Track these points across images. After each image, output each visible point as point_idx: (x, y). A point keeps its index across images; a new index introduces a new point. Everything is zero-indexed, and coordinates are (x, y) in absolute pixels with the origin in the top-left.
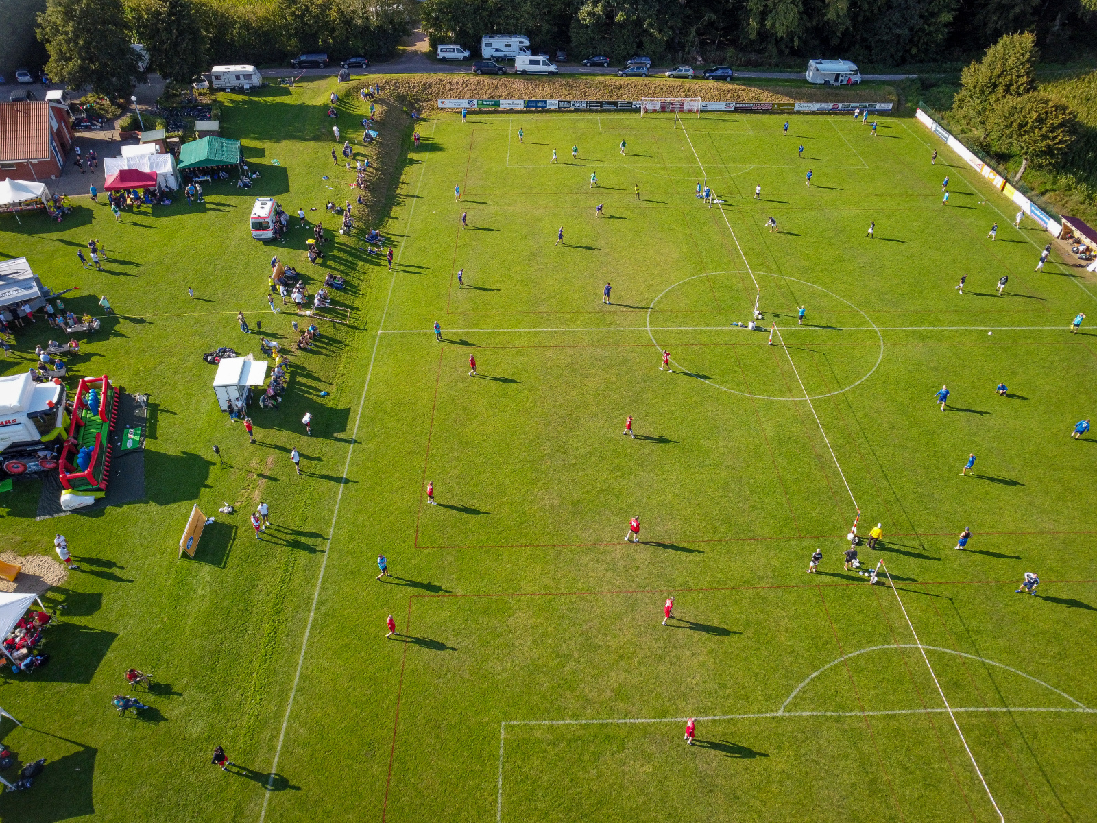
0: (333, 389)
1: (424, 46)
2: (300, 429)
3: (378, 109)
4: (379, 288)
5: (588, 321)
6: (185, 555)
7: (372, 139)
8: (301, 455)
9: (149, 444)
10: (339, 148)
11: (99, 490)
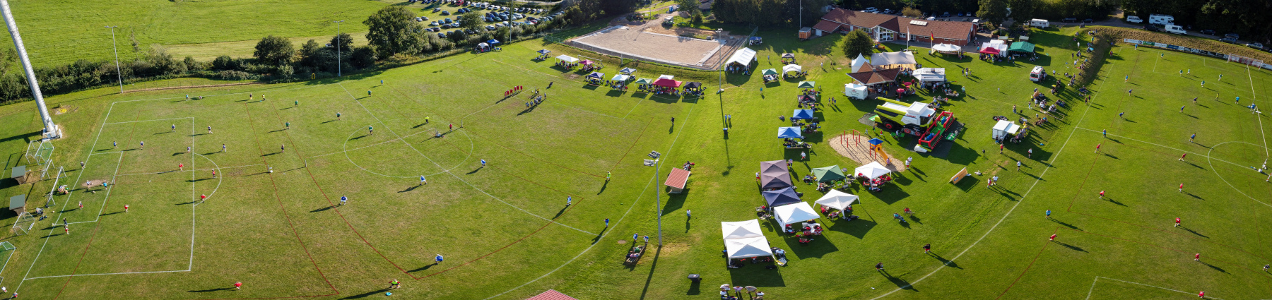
0: (1047, 144)
1: (1121, 16)
2: (1026, 154)
3: (1095, 39)
4: (1081, 110)
6: (952, 182)
7: (1091, 51)
8: (1022, 164)
9: (957, 141)
10: (1075, 53)
11: (930, 149)
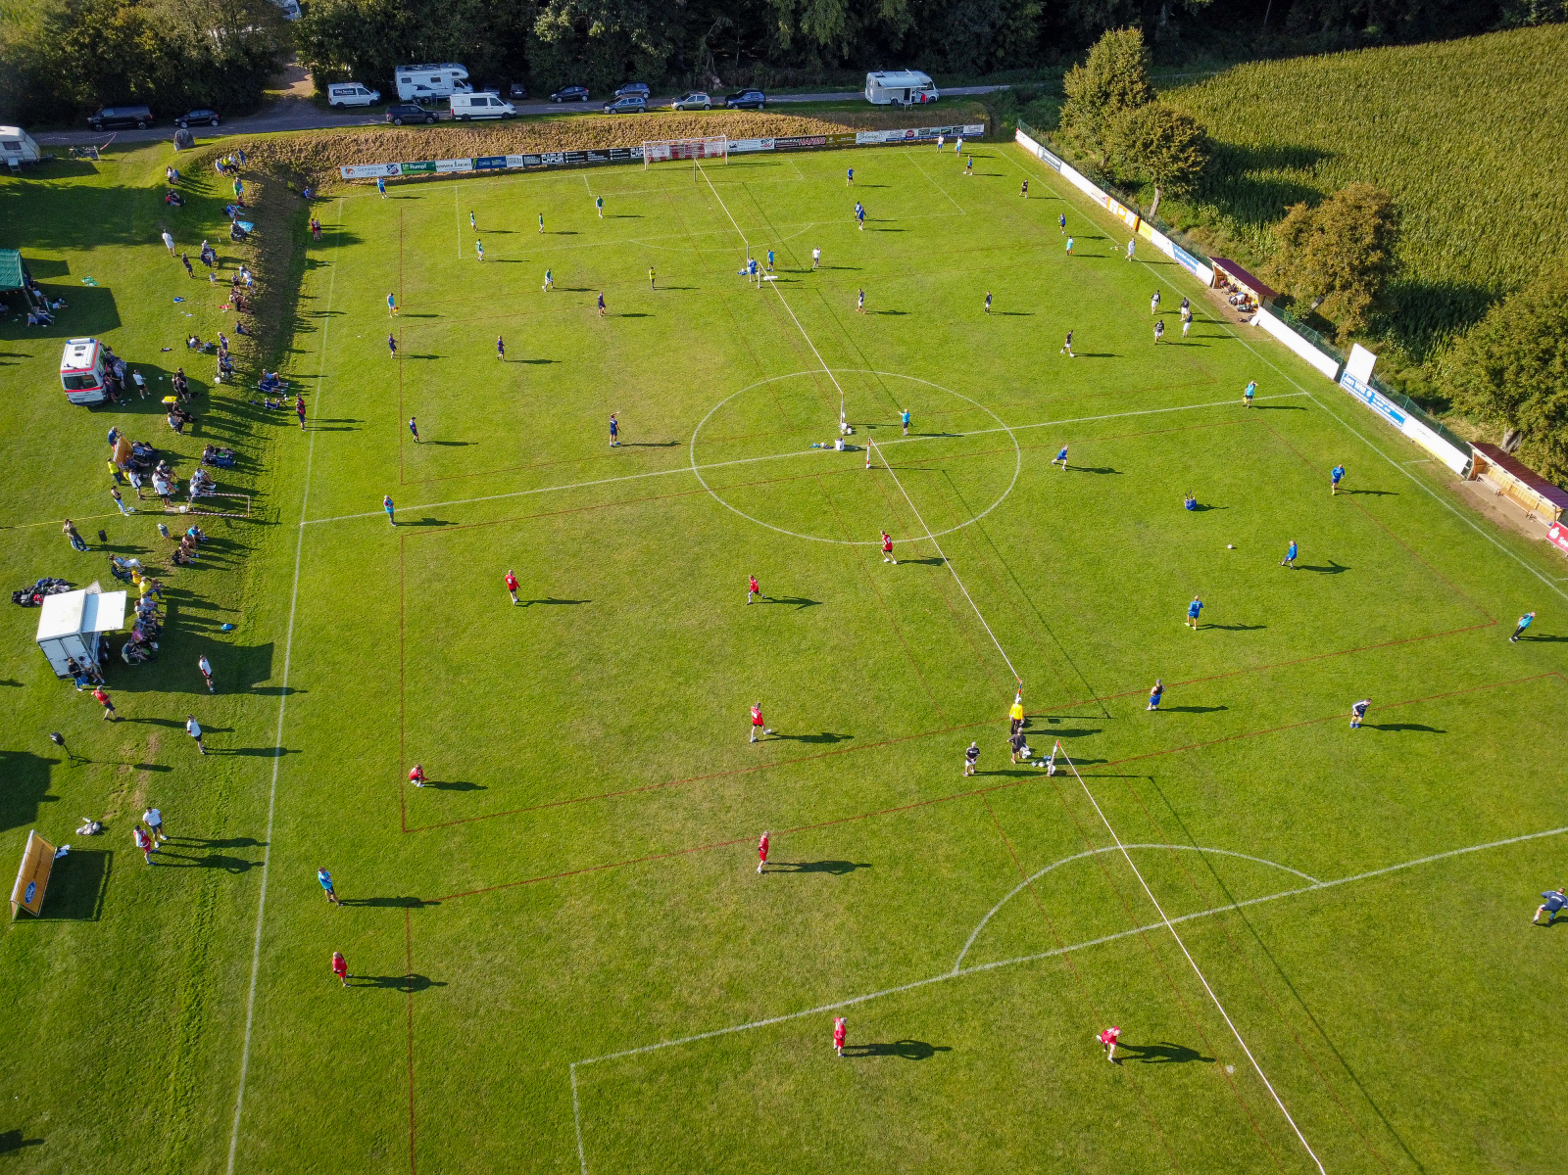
0: (240, 619)
1: (306, 88)
3: (248, 188)
4: (291, 459)
5: (605, 469)
6: (23, 914)
7: (245, 235)
8: (201, 724)
